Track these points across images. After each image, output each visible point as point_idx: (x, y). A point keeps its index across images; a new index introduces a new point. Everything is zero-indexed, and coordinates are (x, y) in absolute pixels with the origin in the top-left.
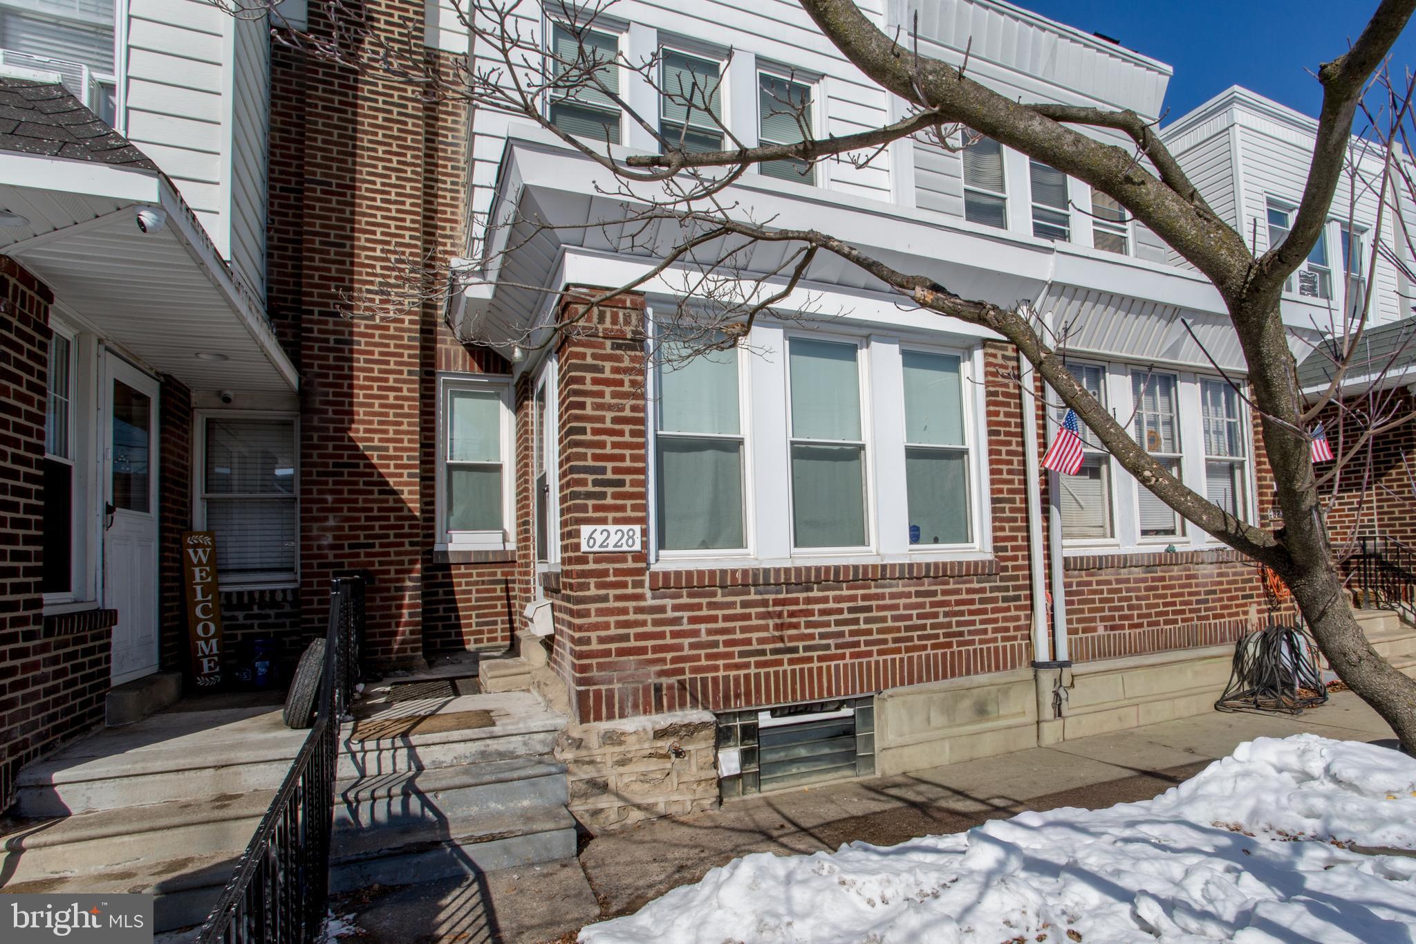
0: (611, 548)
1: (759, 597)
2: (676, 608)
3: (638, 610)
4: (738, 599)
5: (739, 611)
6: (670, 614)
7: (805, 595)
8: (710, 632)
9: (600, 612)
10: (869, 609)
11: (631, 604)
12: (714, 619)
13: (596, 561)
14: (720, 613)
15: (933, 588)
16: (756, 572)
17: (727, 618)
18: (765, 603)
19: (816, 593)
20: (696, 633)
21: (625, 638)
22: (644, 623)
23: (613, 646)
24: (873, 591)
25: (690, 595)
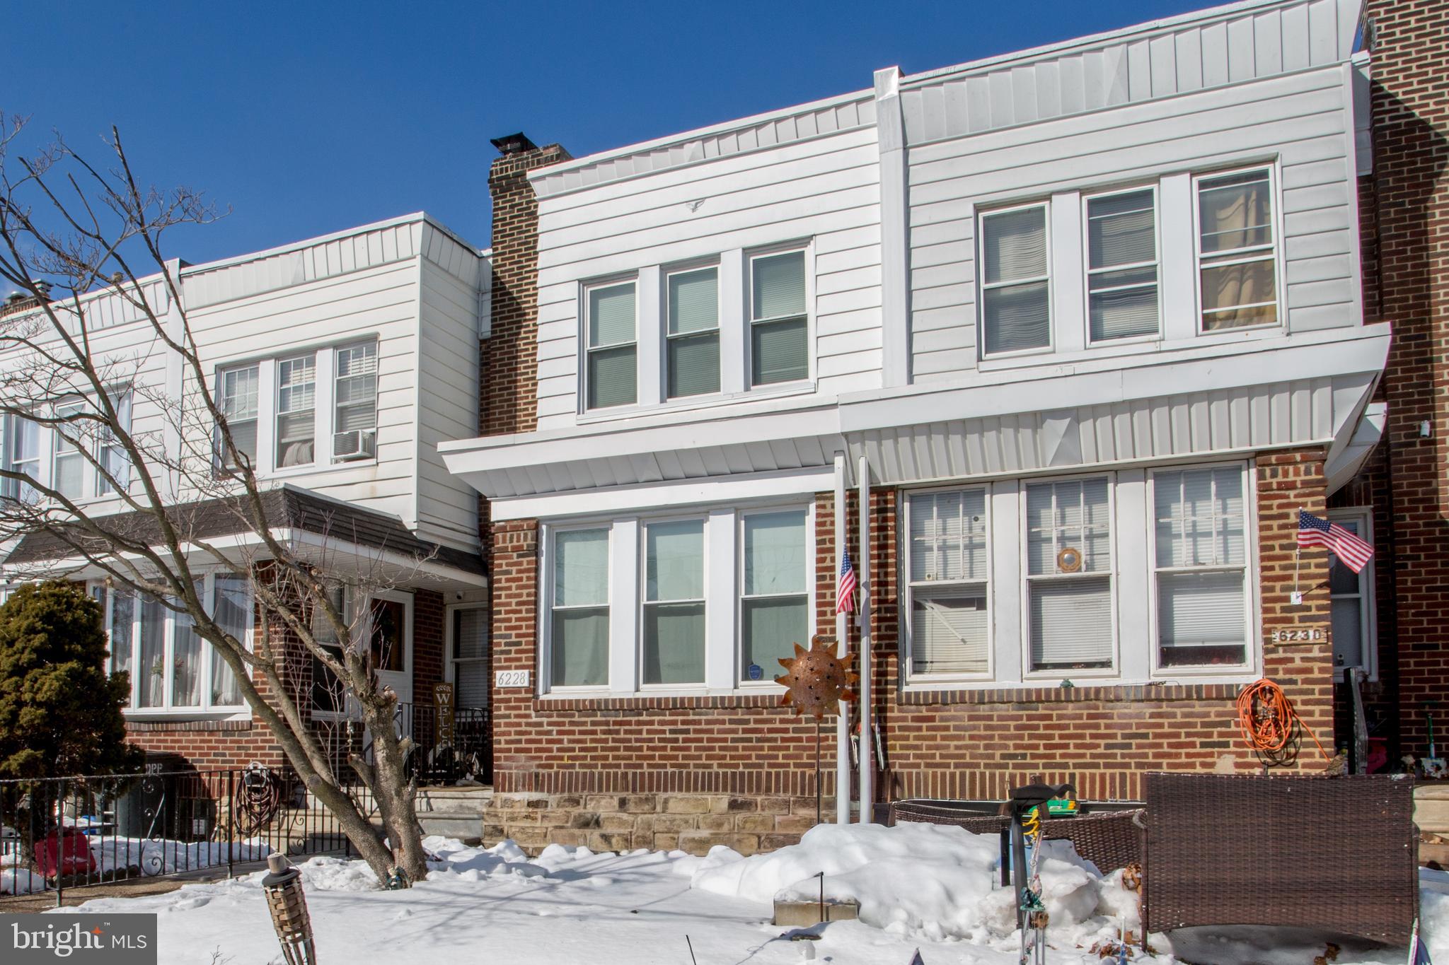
0: (511, 685)
1: (604, 719)
2: (549, 724)
3: (528, 724)
4: (589, 719)
5: (589, 728)
6: (546, 728)
7: (636, 718)
8: (570, 741)
9: (507, 725)
10: (687, 731)
11: (523, 720)
12: (573, 732)
13: (505, 693)
14: (576, 729)
15: (747, 717)
16: (599, 702)
17: (581, 733)
18: (607, 723)
19: (644, 718)
20: (560, 741)
21: (519, 741)
22: (530, 733)
23: (513, 746)
24: (691, 717)
25: (558, 716)
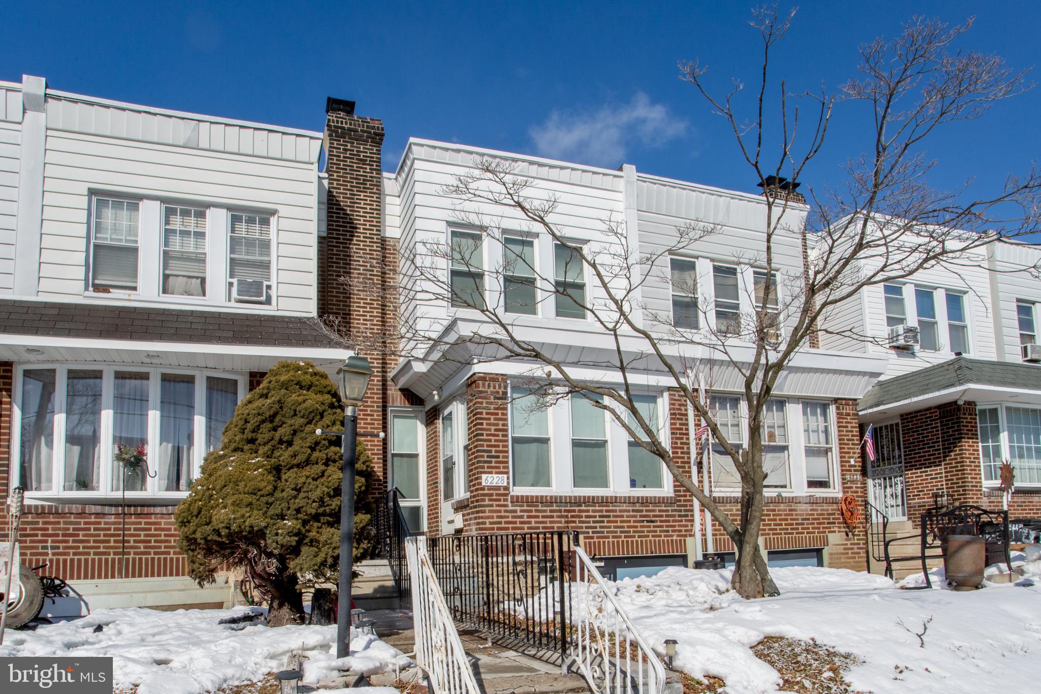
0: (494, 484)
1: (557, 508)
2: (521, 511)
3: (506, 511)
4: (548, 509)
5: (549, 514)
6: (519, 514)
7: (578, 508)
8: (536, 522)
9: (490, 511)
10: (609, 516)
11: (503, 509)
12: (537, 517)
13: (488, 490)
14: (540, 514)
15: (641, 508)
16: (556, 497)
17: (543, 517)
18: (560, 511)
19: (583, 508)
20: (530, 523)
21: (500, 523)
22: (508, 517)
23: (495, 526)
24: (611, 508)
25: (527, 506)
